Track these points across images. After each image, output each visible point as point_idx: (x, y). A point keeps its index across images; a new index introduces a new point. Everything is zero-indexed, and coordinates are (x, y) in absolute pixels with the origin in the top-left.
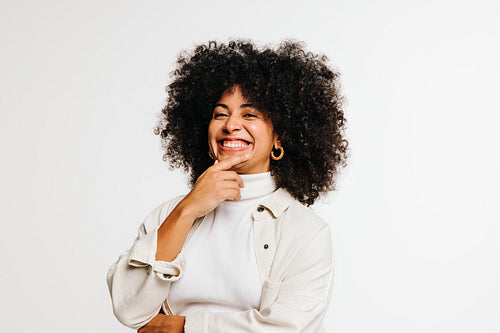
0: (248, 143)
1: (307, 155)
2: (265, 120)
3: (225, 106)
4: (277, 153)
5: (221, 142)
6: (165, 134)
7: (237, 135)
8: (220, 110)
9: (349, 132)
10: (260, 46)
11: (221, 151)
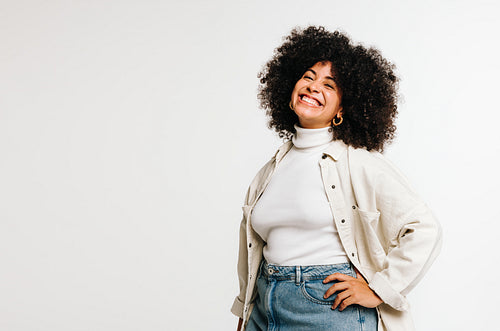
0: (320, 104)
1: (366, 126)
2: (338, 93)
3: (314, 73)
4: (338, 120)
5: (302, 96)
6: (263, 81)
7: (315, 95)
8: (309, 73)
9: (399, 121)
10: (354, 42)
11: (299, 102)
